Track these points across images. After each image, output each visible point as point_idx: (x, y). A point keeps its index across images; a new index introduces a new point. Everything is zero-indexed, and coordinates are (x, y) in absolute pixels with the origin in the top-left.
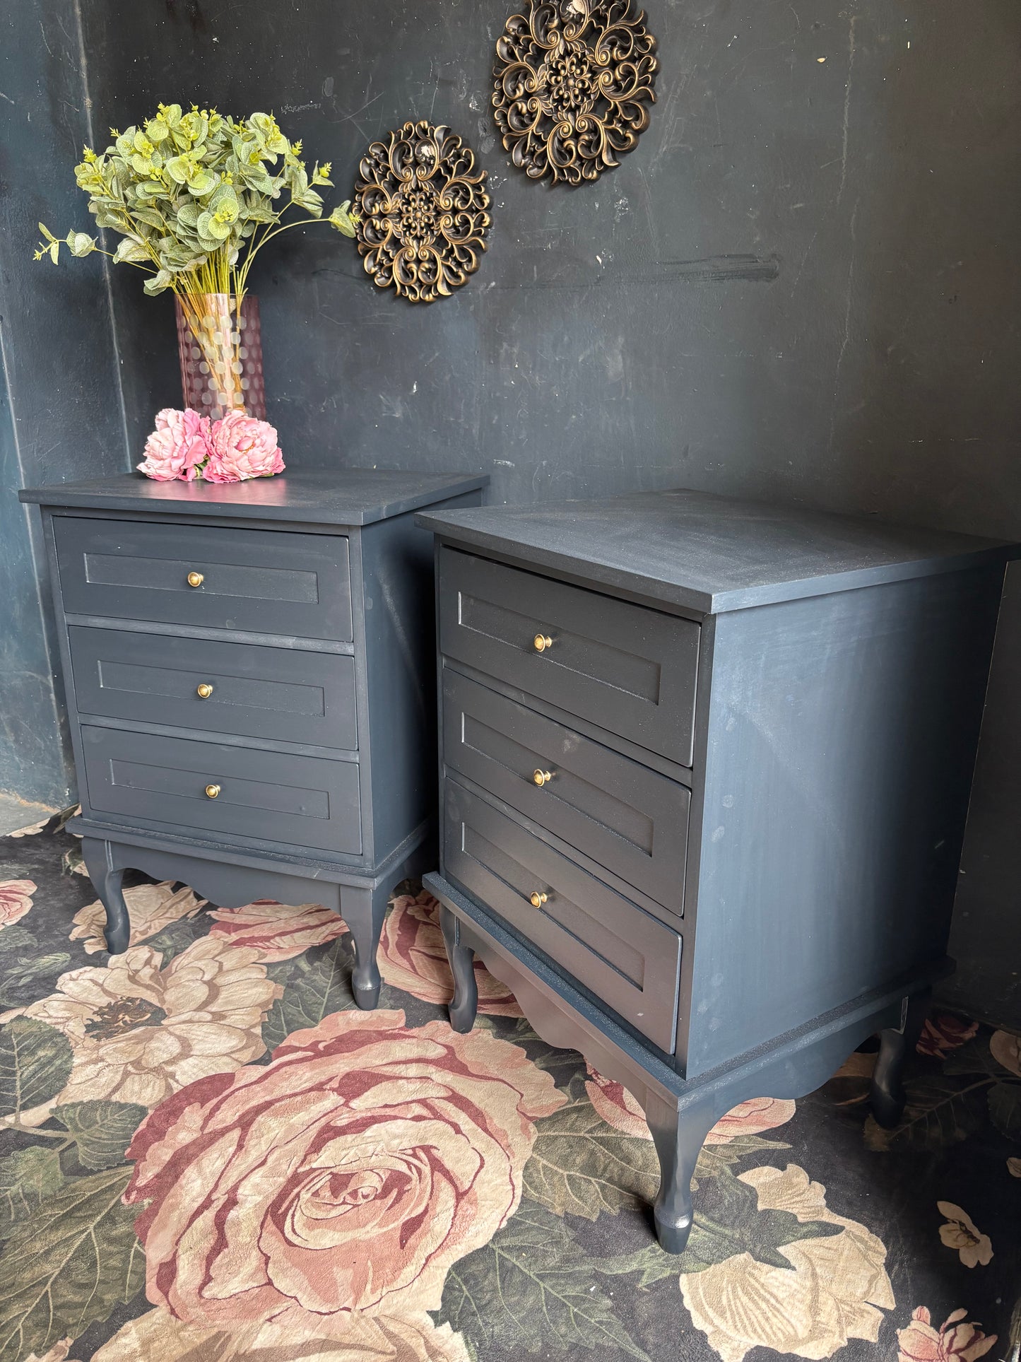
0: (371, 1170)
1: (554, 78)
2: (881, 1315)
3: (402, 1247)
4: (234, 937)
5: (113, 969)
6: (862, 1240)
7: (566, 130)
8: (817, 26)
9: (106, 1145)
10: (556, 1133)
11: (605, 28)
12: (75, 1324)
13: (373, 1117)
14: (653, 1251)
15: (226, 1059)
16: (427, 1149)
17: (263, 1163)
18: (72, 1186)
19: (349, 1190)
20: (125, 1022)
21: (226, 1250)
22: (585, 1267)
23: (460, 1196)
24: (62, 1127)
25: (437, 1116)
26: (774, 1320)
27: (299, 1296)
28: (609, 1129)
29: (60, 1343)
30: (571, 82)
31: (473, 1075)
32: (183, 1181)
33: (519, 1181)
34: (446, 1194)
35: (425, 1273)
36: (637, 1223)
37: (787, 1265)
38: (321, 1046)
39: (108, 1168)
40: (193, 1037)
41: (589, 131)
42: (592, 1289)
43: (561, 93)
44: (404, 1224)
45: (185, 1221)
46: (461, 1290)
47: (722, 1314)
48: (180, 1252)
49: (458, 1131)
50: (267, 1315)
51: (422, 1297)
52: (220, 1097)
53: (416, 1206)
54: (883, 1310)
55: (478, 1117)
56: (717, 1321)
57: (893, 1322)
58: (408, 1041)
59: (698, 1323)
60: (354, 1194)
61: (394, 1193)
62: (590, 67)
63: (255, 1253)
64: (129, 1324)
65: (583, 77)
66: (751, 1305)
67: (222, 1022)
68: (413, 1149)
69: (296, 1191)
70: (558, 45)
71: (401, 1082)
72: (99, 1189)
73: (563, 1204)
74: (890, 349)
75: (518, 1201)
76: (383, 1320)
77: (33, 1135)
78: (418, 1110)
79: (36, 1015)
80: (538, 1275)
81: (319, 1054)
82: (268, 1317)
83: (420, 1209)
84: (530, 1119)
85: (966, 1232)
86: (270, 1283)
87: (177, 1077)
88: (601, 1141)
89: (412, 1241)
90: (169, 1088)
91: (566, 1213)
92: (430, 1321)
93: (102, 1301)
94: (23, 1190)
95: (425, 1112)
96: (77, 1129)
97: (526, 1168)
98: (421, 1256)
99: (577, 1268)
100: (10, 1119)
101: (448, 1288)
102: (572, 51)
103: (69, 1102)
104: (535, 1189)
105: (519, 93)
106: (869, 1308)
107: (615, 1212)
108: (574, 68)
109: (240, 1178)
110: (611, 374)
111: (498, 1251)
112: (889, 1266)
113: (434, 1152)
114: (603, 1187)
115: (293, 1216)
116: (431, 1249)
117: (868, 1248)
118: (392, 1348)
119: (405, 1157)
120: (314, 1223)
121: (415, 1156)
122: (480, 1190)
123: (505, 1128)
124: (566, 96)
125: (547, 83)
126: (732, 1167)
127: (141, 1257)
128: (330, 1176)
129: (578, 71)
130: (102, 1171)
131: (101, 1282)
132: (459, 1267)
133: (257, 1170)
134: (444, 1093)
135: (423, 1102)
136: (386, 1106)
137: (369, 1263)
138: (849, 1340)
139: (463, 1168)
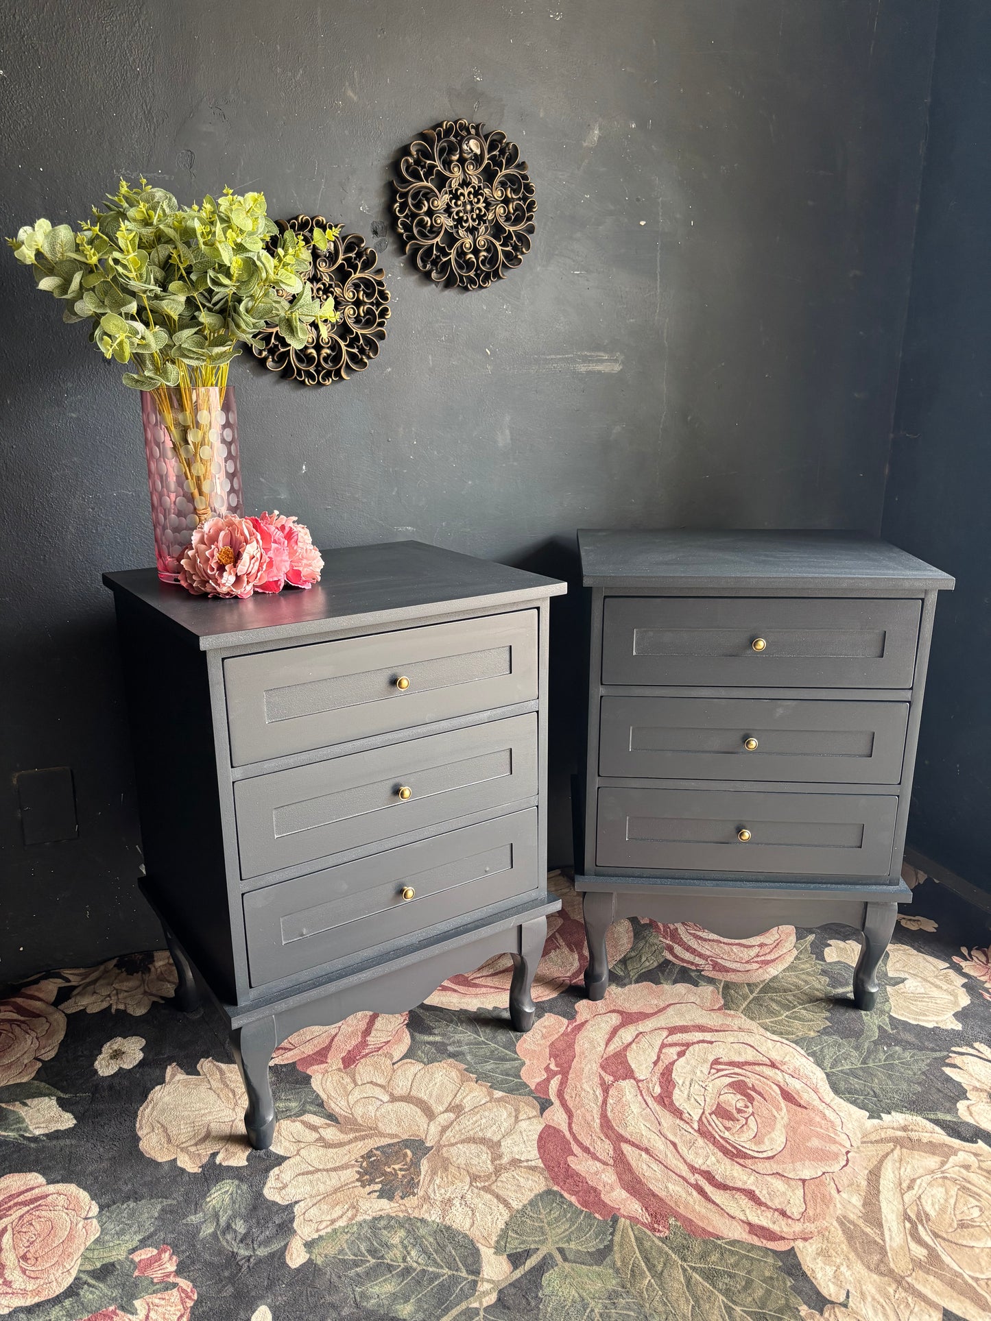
0: (720, 1095)
1: (454, 201)
2: (951, 970)
3: (806, 1108)
4: (335, 1061)
5: (298, 1154)
6: (899, 950)
7: (468, 246)
8: (638, 200)
9: (580, 1229)
10: (744, 1006)
11: (501, 171)
12: (787, 1300)
13: (663, 1074)
14: (867, 1015)
15: (523, 1125)
16: (716, 1062)
17: (674, 1145)
18: (619, 1264)
19: (734, 1112)
20: (401, 1170)
21: (757, 1192)
22: (866, 1045)
23: (773, 1065)
24: (528, 1254)
25: (688, 1045)
26: (938, 1002)
27: (824, 1170)
28: (756, 985)
29: (803, 1313)
30: (469, 207)
31: (656, 1013)
32: (662, 1194)
33: (776, 1038)
34: (769, 1072)
35: (835, 1107)
36: (842, 1011)
37: (903, 980)
38: (553, 1067)
39: (612, 1234)
40: (471, 1133)
41: (488, 250)
42: (885, 1049)
43: (461, 214)
44: (784, 1098)
45: (710, 1206)
46: (858, 1099)
47: (926, 1015)
48: (743, 1218)
49: (711, 1043)
50: (834, 1192)
51: (853, 1116)
52: (572, 1142)
53: (771, 1088)
54: (948, 968)
55: (701, 1029)
56: (930, 1018)
57: (958, 969)
58: (588, 1026)
59: (930, 1026)
60: (739, 1111)
61: (752, 1093)
62: (486, 198)
63: (769, 1178)
64: (805, 1268)
65: (479, 205)
66: (924, 1004)
67: (466, 1110)
68: (711, 1068)
69: (717, 1137)
70: (457, 175)
71: (634, 1045)
72: (636, 1247)
73: (810, 1030)
74: (689, 418)
75: (794, 1045)
76: (865, 1140)
77: (525, 1275)
78: (672, 1052)
79: (318, 1231)
80: (862, 1063)
81: (565, 1073)
82: (836, 1192)
83: (775, 1087)
84: (720, 1009)
85: (910, 920)
86: (804, 1181)
87: (522, 1159)
88: (763, 990)
89: (802, 1103)
90: (533, 1169)
91: (818, 1032)
92: (876, 1121)
93: (771, 1278)
94: (600, 1299)
95: (678, 1049)
96: (543, 1242)
97: (766, 1029)
98: (817, 1102)
99: (866, 1047)
100: (485, 1287)
101: (854, 1103)
102: (470, 183)
103: (495, 1238)
104: (788, 1034)
105: (425, 209)
106: (945, 971)
107: (828, 1014)
108: (472, 196)
109: (682, 1161)
110: (500, 445)
111: (833, 1070)
112: (919, 951)
113: (721, 1060)
114: (805, 1009)
115: (743, 1147)
116: (815, 1097)
117: (904, 950)
118: (891, 1145)
119: (716, 1076)
120: (757, 1138)
121: (718, 1071)
122: (775, 1056)
123: (720, 1023)
124: (465, 218)
125: (448, 204)
126: (817, 959)
127: (733, 1243)
128: (713, 1116)
129: (476, 200)
130: (612, 1241)
131: (749, 1272)
132: (836, 1090)
133: (680, 1151)
134: (665, 1033)
135: (663, 1046)
136: (655, 1063)
137: (812, 1128)
138: (962, 986)
139: (749, 1055)
